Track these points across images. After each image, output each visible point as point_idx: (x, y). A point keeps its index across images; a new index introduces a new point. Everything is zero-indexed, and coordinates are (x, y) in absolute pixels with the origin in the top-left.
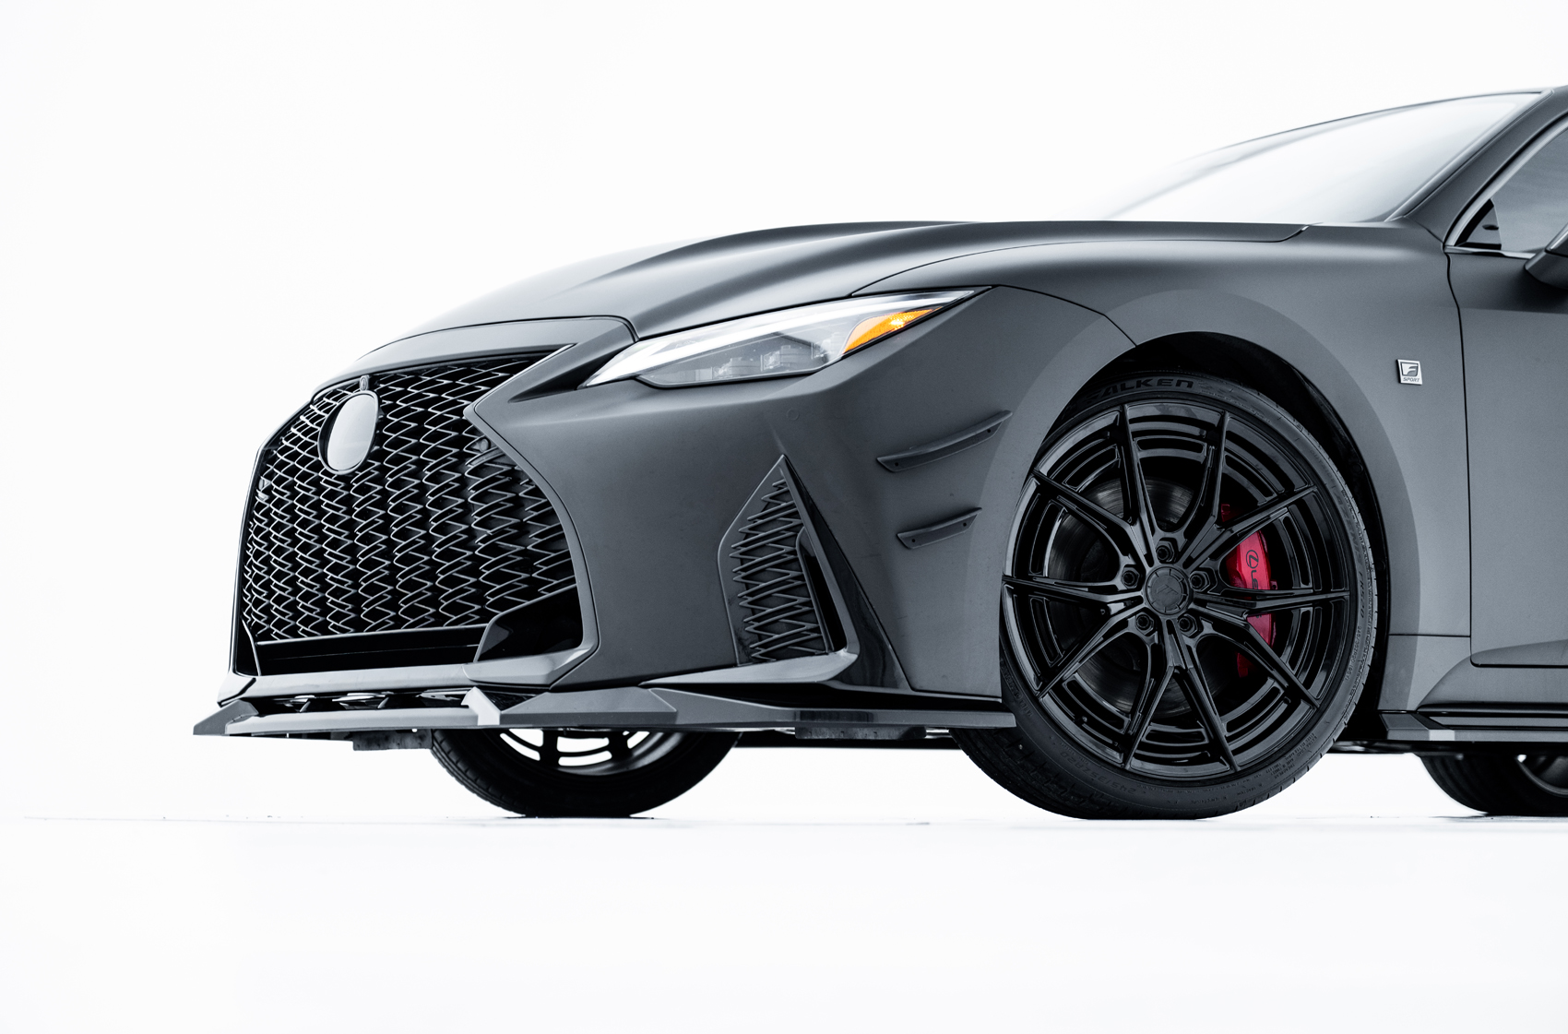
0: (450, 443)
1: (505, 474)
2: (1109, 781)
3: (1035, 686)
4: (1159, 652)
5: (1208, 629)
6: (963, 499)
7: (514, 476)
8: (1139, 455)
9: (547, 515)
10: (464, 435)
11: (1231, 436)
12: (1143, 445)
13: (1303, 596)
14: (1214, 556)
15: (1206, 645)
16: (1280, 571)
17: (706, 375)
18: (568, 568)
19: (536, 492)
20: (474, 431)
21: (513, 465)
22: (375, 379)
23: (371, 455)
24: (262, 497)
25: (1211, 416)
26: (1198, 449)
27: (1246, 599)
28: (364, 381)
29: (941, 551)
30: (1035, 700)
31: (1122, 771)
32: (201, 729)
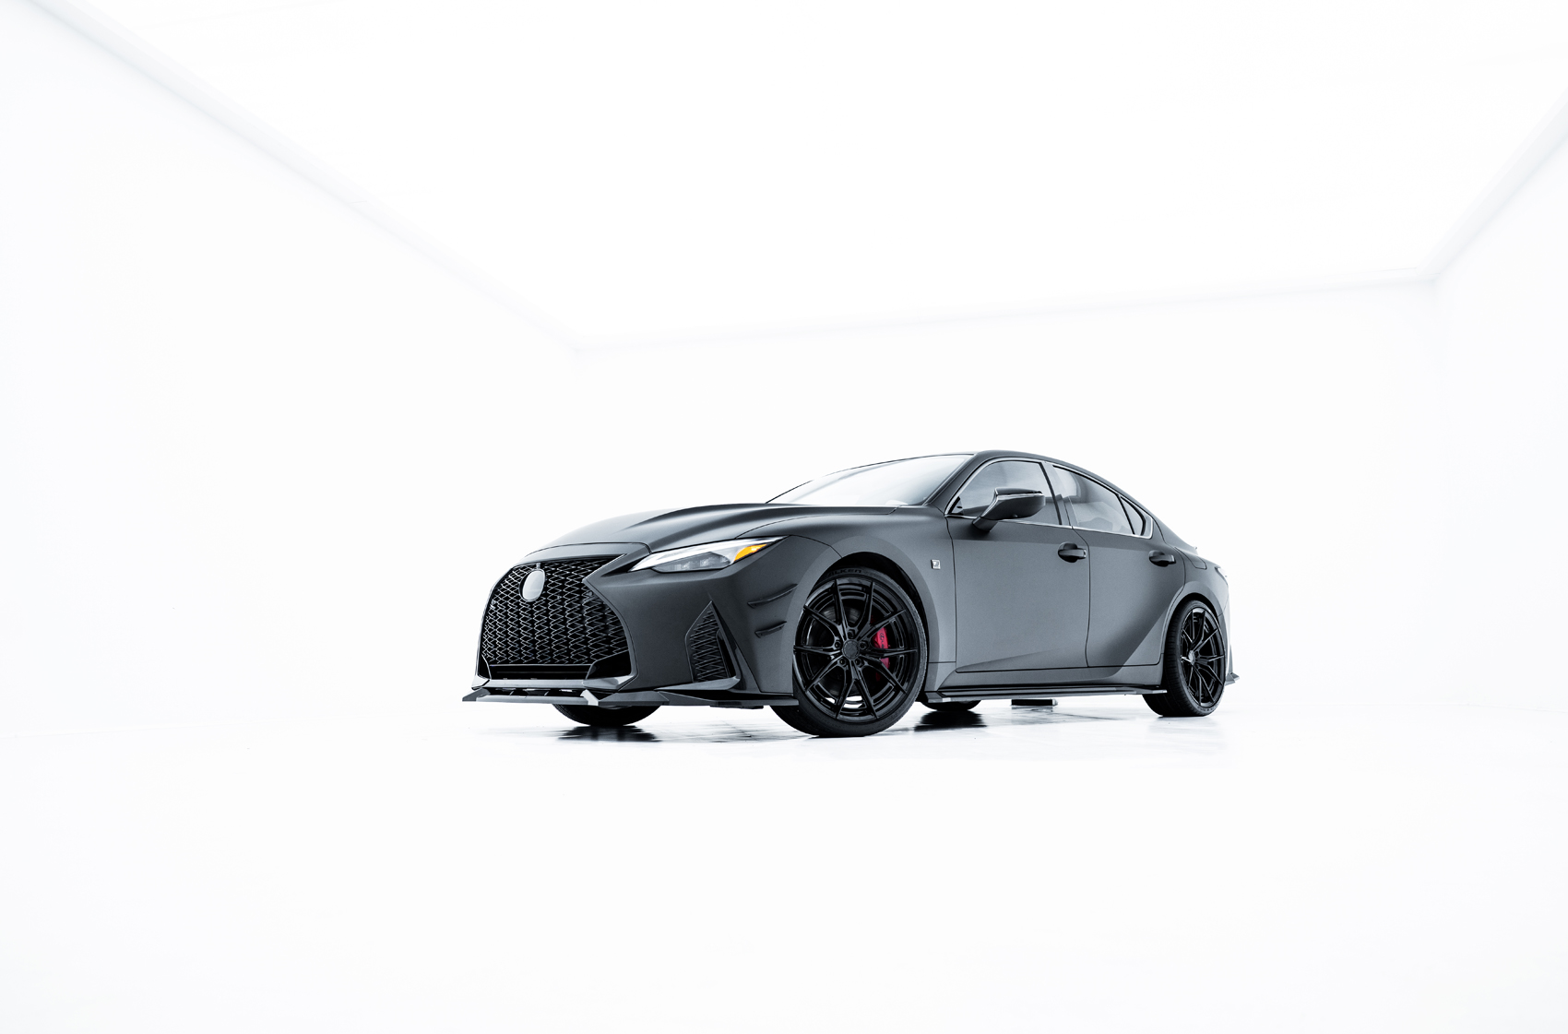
0: (577, 592)
1: (599, 605)
2: (831, 723)
3: (804, 689)
4: (849, 672)
5: (866, 664)
6: (780, 618)
7: (603, 607)
8: (841, 598)
9: (617, 622)
10: (581, 589)
11: (875, 591)
12: (843, 595)
13: (901, 652)
14: (868, 637)
15: (866, 670)
16: (893, 642)
17: (679, 568)
18: (625, 643)
19: (612, 613)
20: (586, 588)
21: (602, 602)
22: (543, 565)
23: (542, 595)
24: (492, 607)
25: (867, 583)
26: (863, 595)
27: (881, 653)
28: (538, 565)
29: (771, 638)
30: (804, 693)
31: (836, 719)
32: (465, 699)
